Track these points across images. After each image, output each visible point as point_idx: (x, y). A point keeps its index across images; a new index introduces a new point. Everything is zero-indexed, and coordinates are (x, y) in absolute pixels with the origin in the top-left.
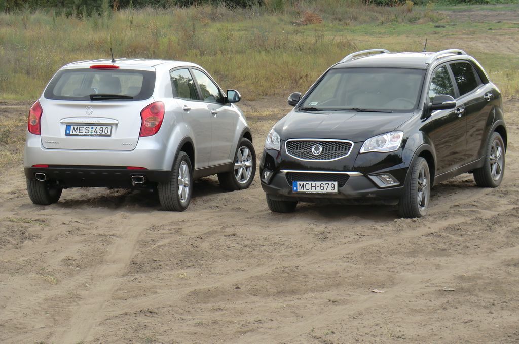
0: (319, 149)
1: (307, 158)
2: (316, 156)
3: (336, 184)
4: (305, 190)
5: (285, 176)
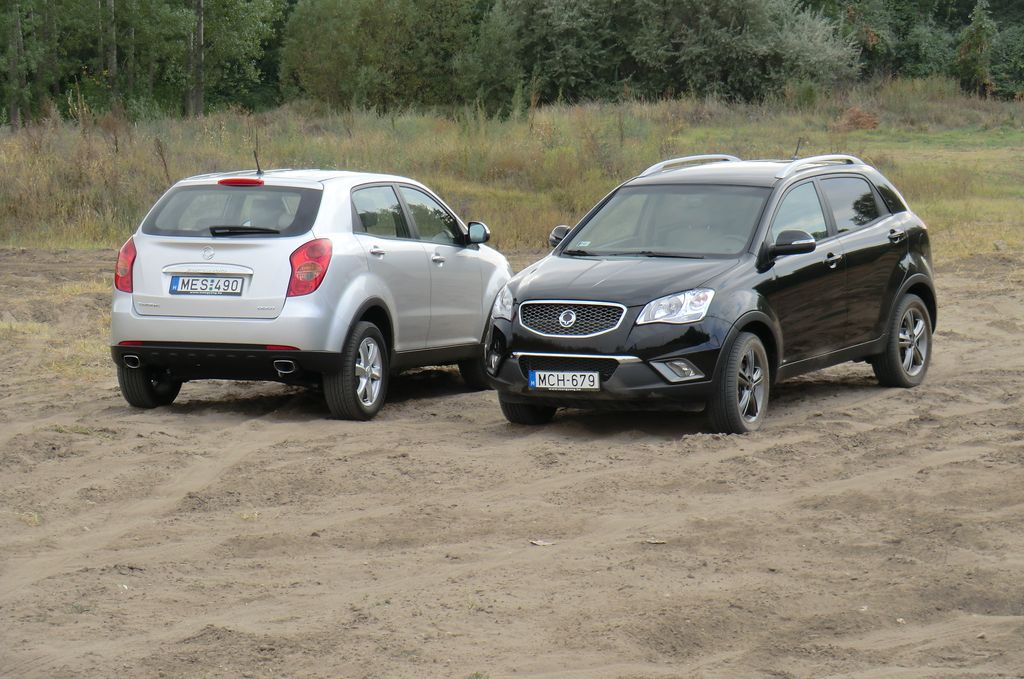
0: (571, 317)
1: (552, 332)
2: (567, 329)
3: (596, 375)
4: (548, 386)
5: (518, 362)
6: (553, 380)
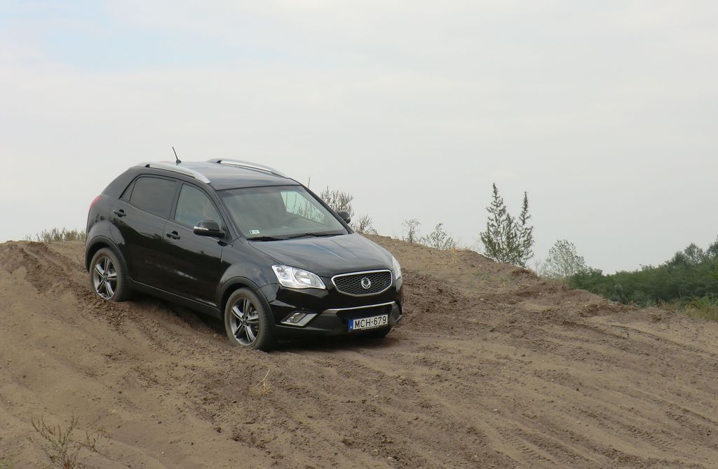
0: (367, 282)
1: (358, 293)
4: (360, 327)
5: (336, 315)
6: (364, 323)
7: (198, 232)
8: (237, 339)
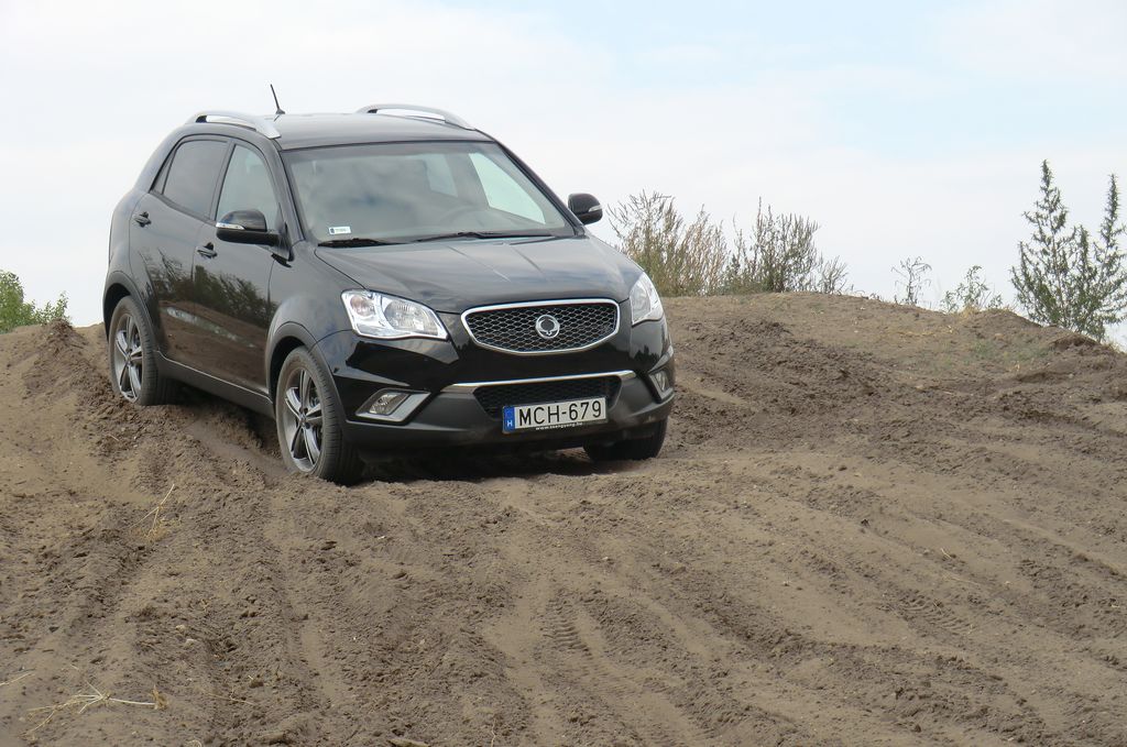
0: (552, 325)
1: (529, 348)
2: (549, 342)
3: (602, 401)
4: (534, 424)
5: (473, 397)
6: (542, 415)
7: (225, 235)
8: (296, 460)
